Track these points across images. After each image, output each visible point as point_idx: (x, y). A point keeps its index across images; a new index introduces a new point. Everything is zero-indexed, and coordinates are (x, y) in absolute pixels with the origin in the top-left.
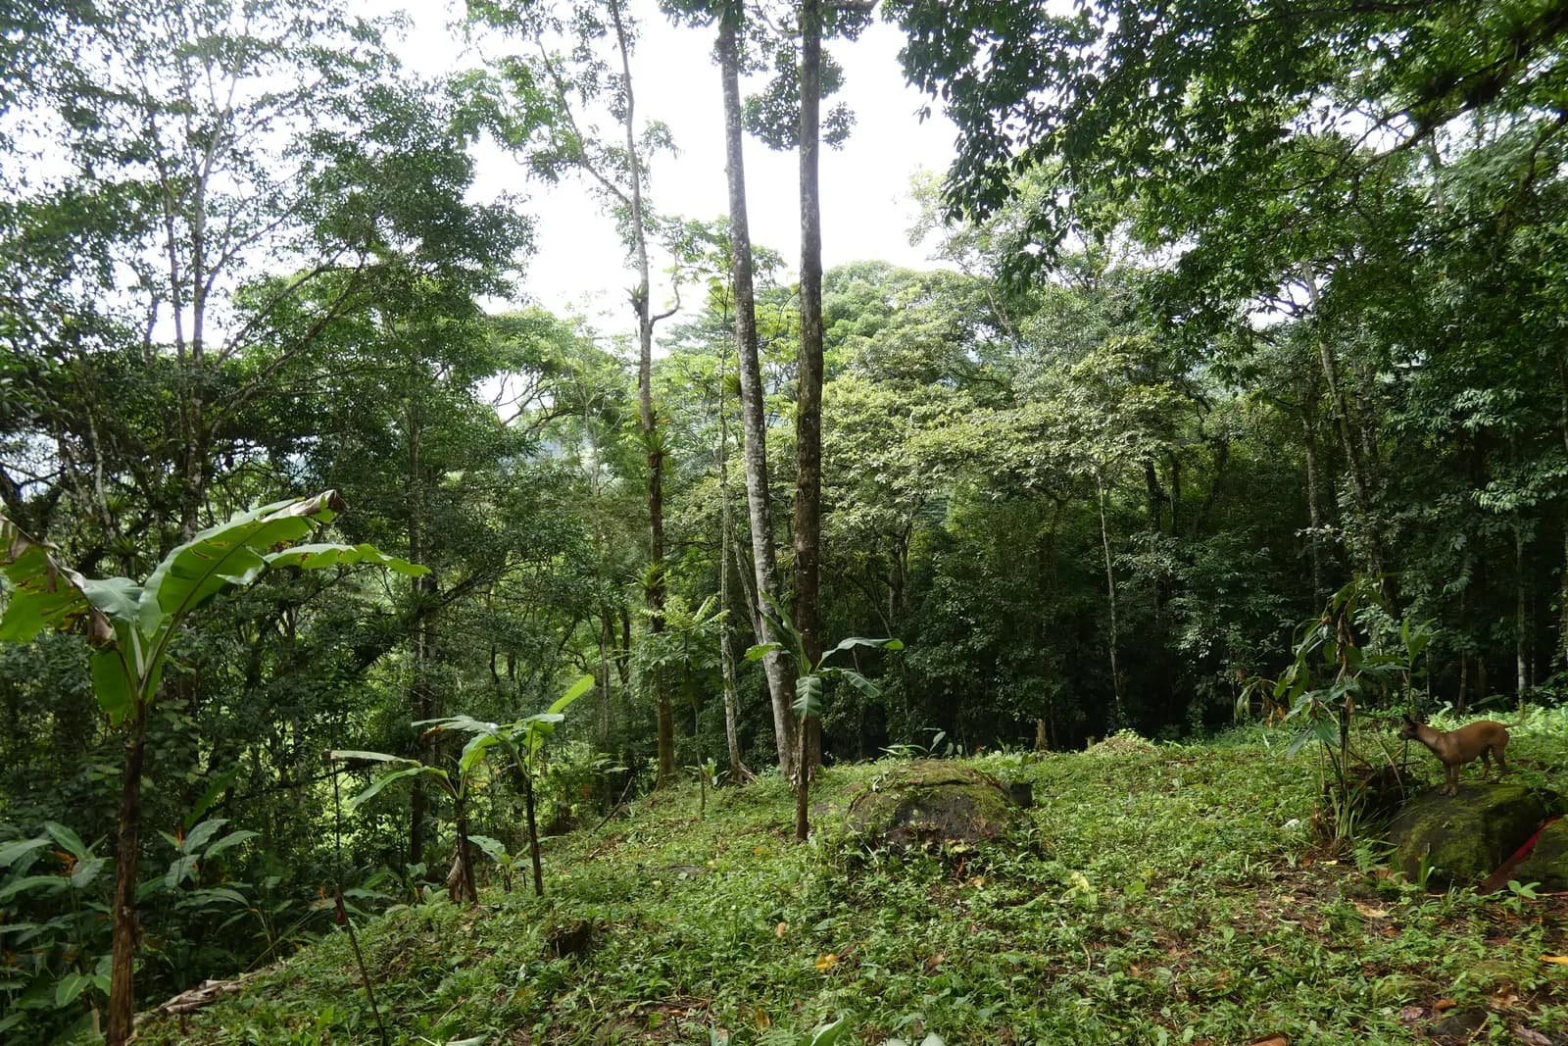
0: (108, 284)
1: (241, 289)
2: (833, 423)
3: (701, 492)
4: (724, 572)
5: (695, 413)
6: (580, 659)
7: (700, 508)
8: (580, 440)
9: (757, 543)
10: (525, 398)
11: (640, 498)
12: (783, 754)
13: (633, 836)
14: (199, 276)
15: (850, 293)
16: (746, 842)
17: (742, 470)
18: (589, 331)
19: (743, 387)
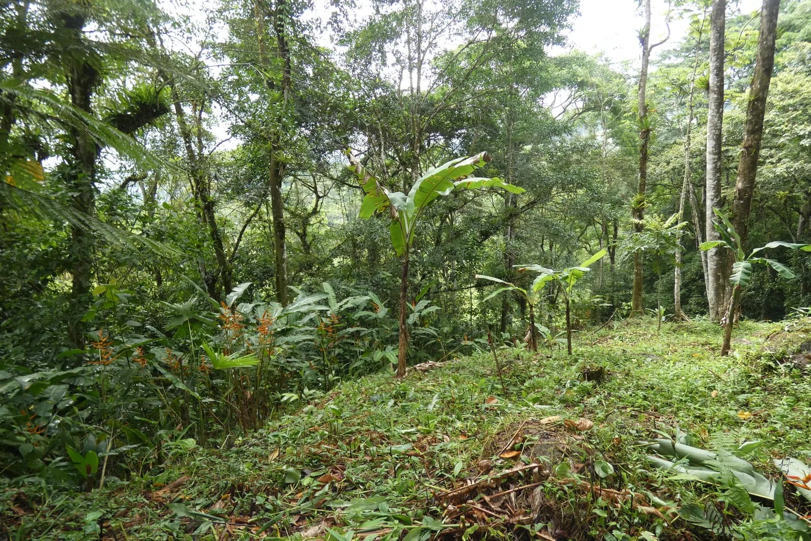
0: (384, 64)
1: (435, 59)
2: (772, 106)
3: (670, 154)
4: (682, 201)
5: (669, 105)
6: (588, 246)
7: (668, 163)
8: (596, 125)
9: (710, 183)
10: (567, 103)
11: (630, 158)
12: (713, 308)
13: (618, 337)
14: (419, 54)
15: (797, 12)
16: (688, 350)
17: (704, 138)
18: (606, 60)
19: (711, 85)
